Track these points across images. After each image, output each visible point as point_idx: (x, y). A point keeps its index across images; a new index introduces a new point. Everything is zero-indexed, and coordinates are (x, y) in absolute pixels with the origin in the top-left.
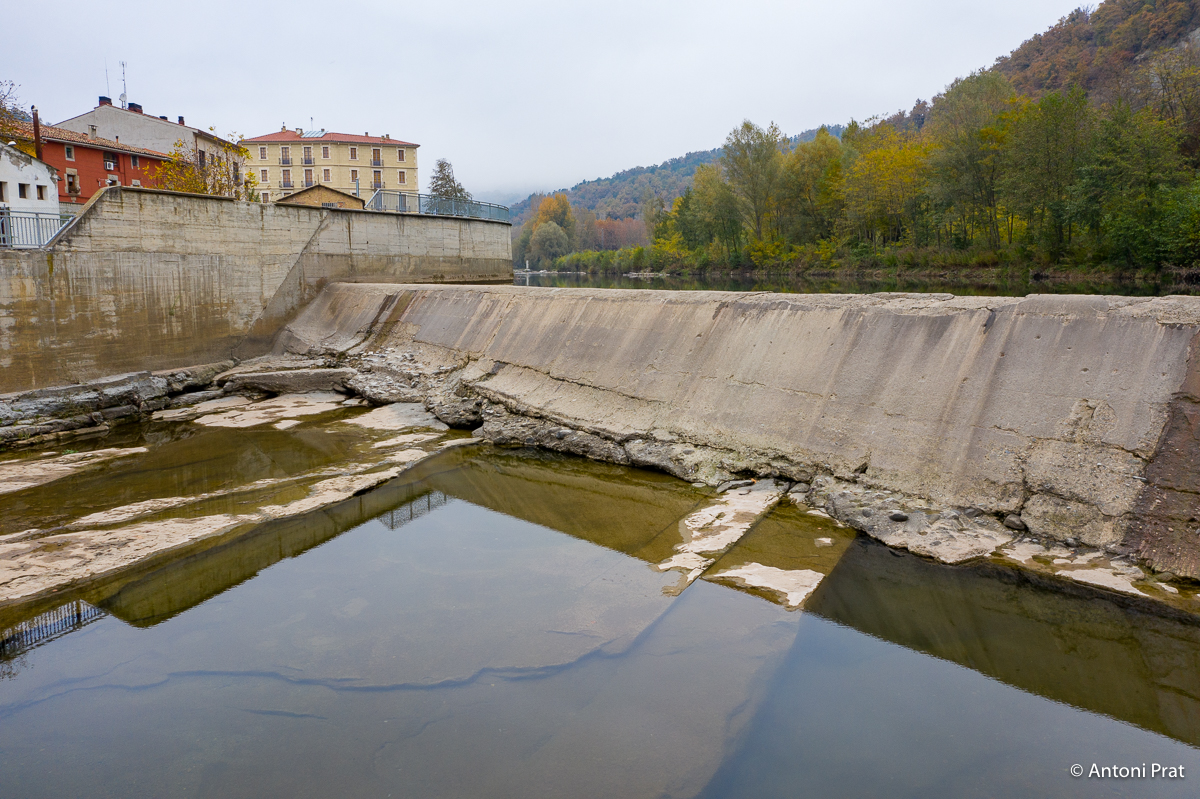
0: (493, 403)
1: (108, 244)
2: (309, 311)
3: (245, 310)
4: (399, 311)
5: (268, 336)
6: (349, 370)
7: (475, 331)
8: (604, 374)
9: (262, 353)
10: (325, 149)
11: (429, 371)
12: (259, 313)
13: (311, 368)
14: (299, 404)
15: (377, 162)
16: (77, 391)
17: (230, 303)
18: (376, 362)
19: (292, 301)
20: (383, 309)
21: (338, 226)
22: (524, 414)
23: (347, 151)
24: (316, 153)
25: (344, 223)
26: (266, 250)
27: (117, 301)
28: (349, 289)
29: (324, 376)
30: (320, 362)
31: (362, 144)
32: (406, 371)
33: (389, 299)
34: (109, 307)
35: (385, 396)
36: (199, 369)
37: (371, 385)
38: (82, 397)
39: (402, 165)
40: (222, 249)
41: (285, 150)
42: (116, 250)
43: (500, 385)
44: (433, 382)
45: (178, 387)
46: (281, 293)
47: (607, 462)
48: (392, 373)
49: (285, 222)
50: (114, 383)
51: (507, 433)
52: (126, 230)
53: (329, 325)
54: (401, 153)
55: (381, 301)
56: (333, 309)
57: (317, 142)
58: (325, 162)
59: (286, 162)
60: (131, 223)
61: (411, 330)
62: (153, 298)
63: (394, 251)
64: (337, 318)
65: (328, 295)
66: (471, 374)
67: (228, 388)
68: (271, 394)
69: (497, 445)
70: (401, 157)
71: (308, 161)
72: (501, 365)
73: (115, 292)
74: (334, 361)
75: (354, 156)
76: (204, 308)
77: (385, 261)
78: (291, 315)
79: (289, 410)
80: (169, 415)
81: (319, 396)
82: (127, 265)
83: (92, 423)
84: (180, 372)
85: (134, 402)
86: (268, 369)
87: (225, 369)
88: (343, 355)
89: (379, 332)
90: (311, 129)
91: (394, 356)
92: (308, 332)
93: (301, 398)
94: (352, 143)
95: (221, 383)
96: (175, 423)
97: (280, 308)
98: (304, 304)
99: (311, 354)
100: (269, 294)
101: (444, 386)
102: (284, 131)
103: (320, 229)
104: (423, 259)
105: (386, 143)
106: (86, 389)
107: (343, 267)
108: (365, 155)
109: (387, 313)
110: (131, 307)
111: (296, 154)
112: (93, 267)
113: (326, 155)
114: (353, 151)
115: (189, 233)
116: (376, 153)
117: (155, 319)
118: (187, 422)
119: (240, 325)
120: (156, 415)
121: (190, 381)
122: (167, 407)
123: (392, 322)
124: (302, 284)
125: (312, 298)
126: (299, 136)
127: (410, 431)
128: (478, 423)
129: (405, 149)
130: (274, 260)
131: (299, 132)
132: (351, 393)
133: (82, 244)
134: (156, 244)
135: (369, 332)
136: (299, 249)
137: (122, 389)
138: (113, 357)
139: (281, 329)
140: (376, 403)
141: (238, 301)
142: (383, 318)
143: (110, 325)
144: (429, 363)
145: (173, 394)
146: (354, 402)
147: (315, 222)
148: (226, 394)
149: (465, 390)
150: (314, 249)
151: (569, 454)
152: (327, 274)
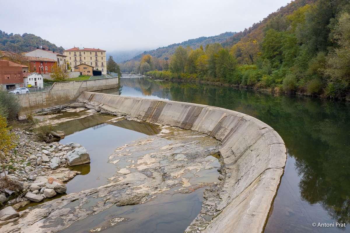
0: (102, 109)
1: (55, 90)
2: (80, 96)
3: (72, 97)
4: (93, 97)
5: (75, 100)
6: (86, 105)
7: (102, 100)
8: (114, 106)
9: (74, 102)
10: (84, 52)
11: (96, 105)
12: (73, 97)
13: (81, 104)
14: (79, 109)
15: (96, 55)
16: (53, 108)
17: (70, 96)
18: (90, 104)
19: (78, 95)
20: (91, 96)
21: (85, 83)
22: (105, 110)
23: (89, 53)
24: (82, 53)
25: (86, 82)
26: (74, 88)
27: (56, 97)
28: (86, 93)
29: (83, 106)
30: (82, 104)
31: (93, 51)
32: (93, 105)
33: (92, 95)
34: (55, 98)
35: (90, 108)
36: (66, 105)
37: (88, 107)
38: (54, 109)
39: (102, 55)
40: (68, 89)
41: (75, 53)
42: (56, 90)
43: (103, 107)
44: (96, 106)
45: (64, 107)
46: (76, 94)
47: (112, 115)
48: (91, 105)
49: (77, 84)
50: (57, 107)
51: (103, 112)
52: (57, 88)
53: (83, 98)
54: (102, 53)
55: (91, 95)
56: (84, 96)
57: (82, 51)
58: (84, 55)
59: (75, 55)
60: (58, 87)
61: (94, 99)
62: (60, 96)
63: (94, 85)
64: (84, 97)
65: (83, 94)
66: (100, 105)
67: (70, 107)
68: (76, 108)
69: (101, 113)
70: (102, 54)
71: (80, 55)
72: (104, 104)
73: (56, 96)
74: (84, 103)
75: (91, 54)
76: (66, 97)
77: (92, 87)
78: (78, 97)
79: (78, 110)
80: (63, 111)
81: (82, 108)
82: (57, 92)
83: (55, 112)
84: (64, 105)
85: (59, 109)
86: (75, 105)
87: (69, 105)
88: (85, 103)
89: (90, 99)
90: (81, 48)
91: (92, 103)
92: (80, 99)
93: (80, 109)
94: (90, 51)
95: (69, 107)
96: (64, 112)
97: (76, 96)
98: (80, 95)
99: (81, 103)
100: (75, 94)
101: (97, 107)
102: (75, 48)
103: (82, 84)
104: (99, 86)
105: (99, 50)
106: (54, 108)
107: (86, 89)
108: (94, 54)
109: (91, 97)
110: (58, 97)
111: (78, 54)
112: (54, 93)
113: (84, 54)
114: (91, 53)
115: (64, 87)
116: (96, 53)
117: (61, 99)
118: (65, 112)
119: (71, 99)
120: (62, 111)
121: (65, 106)
122: (63, 110)
123: (92, 98)
124: (79, 92)
125: (81, 94)
126: (78, 49)
127: (93, 112)
128: (100, 111)
129: (102, 52)
130: (75, 89)
131: (78, 48)
132: (86, 108)
133: (53, 90)
134: (61, 89)
135: (89, 99)
136: (79, 87)
137: (58, 108)
138: (56, 104)
139: (77, 99)
140: (89, 109)
141: (71, 95)
142: (91, 98)
143: (56, 100)
144: (96, 104)
145: (63, 108)
146: (86, 109)
147: (81, 83)
148: (70, 108)
149: (100, 107)
150: (81, 87)
151: (108, 114)
152: (83, 90)
